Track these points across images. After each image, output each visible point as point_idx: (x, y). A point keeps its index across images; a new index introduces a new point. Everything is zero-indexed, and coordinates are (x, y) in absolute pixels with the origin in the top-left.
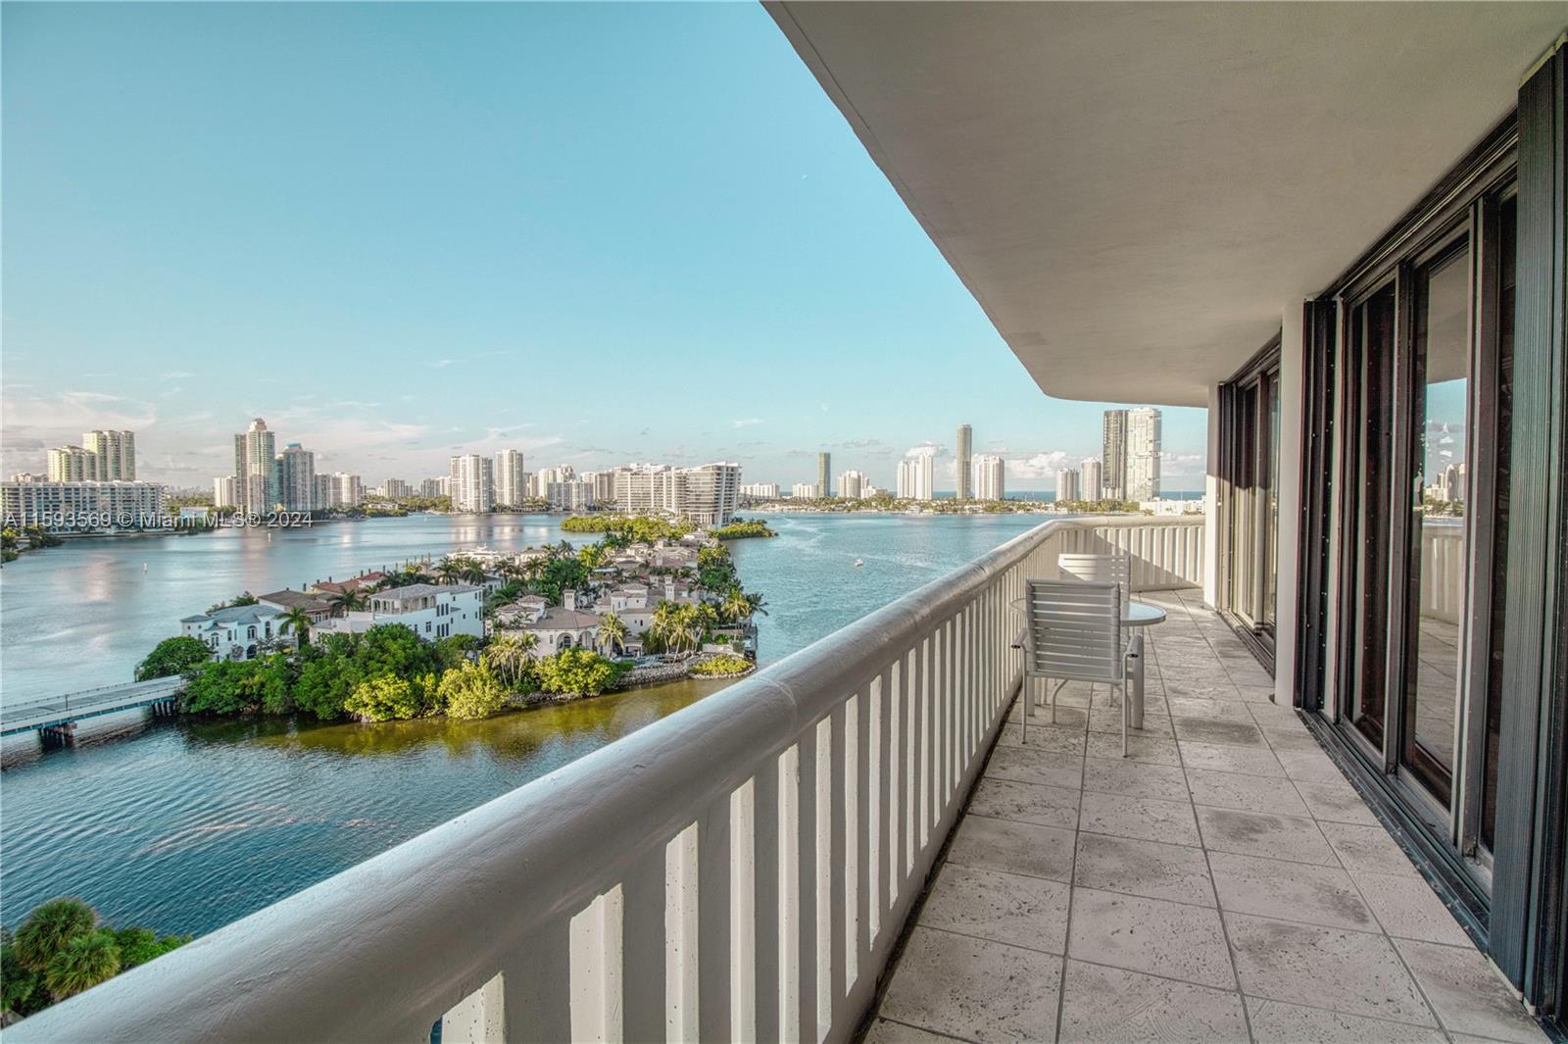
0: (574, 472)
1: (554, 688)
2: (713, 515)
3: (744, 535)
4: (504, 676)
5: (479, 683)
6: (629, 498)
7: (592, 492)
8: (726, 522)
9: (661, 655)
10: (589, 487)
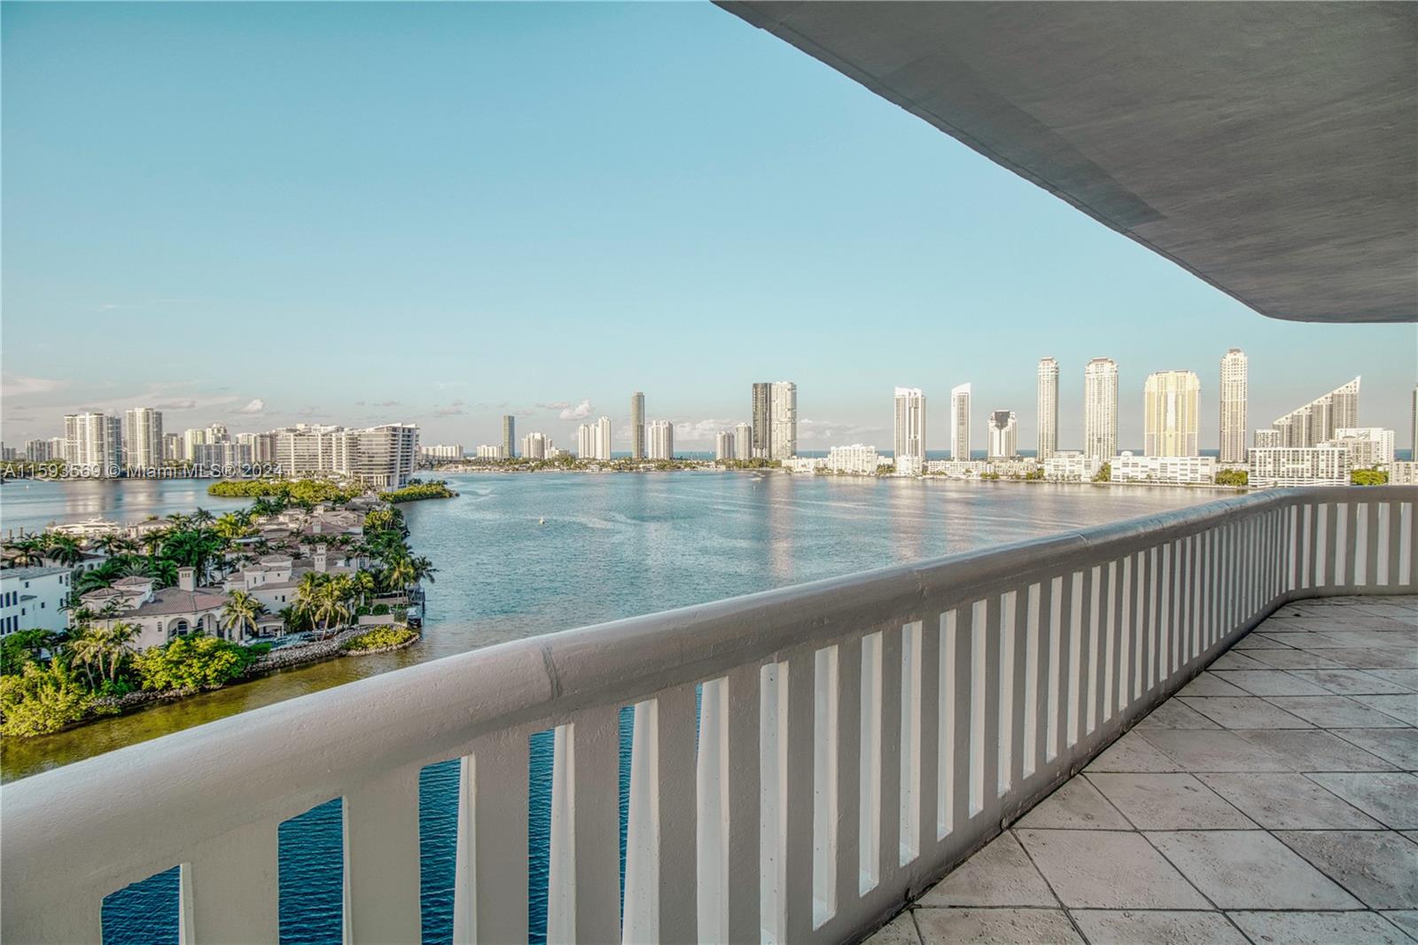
0: (228, 433)
1: (159, 685)
2: (388, 477)
3: (423, 497)
4: (88, 677)
5: (50, 689)
6: (293, 460)
7: (250, 454)
8: (402, 483)
9: (307, 633)
10: (246, 450)
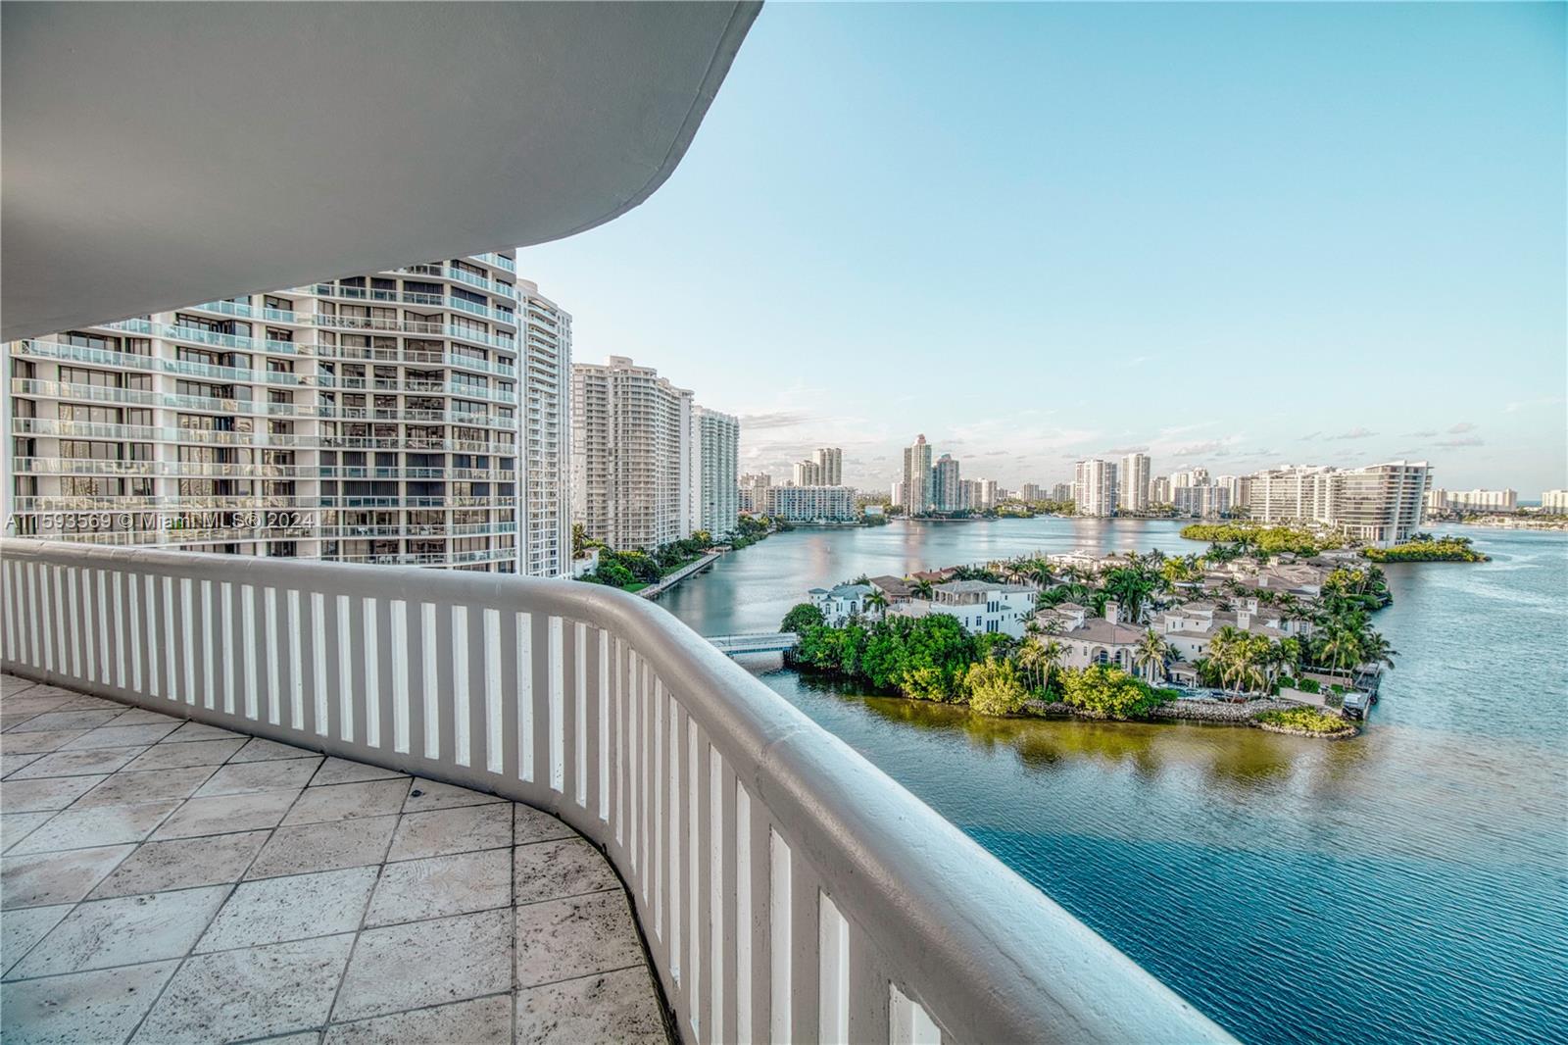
0: (1210, 476)
1: (1076, 702)
2: (1381, 529)
3: (1430, 558)
4: (1028, 679)
5: (1000, 682)
6: (1267, 505)
7: (1228, 498)
8: (1402, 538)
9: (1217, 691)
10: (1224, 494)
